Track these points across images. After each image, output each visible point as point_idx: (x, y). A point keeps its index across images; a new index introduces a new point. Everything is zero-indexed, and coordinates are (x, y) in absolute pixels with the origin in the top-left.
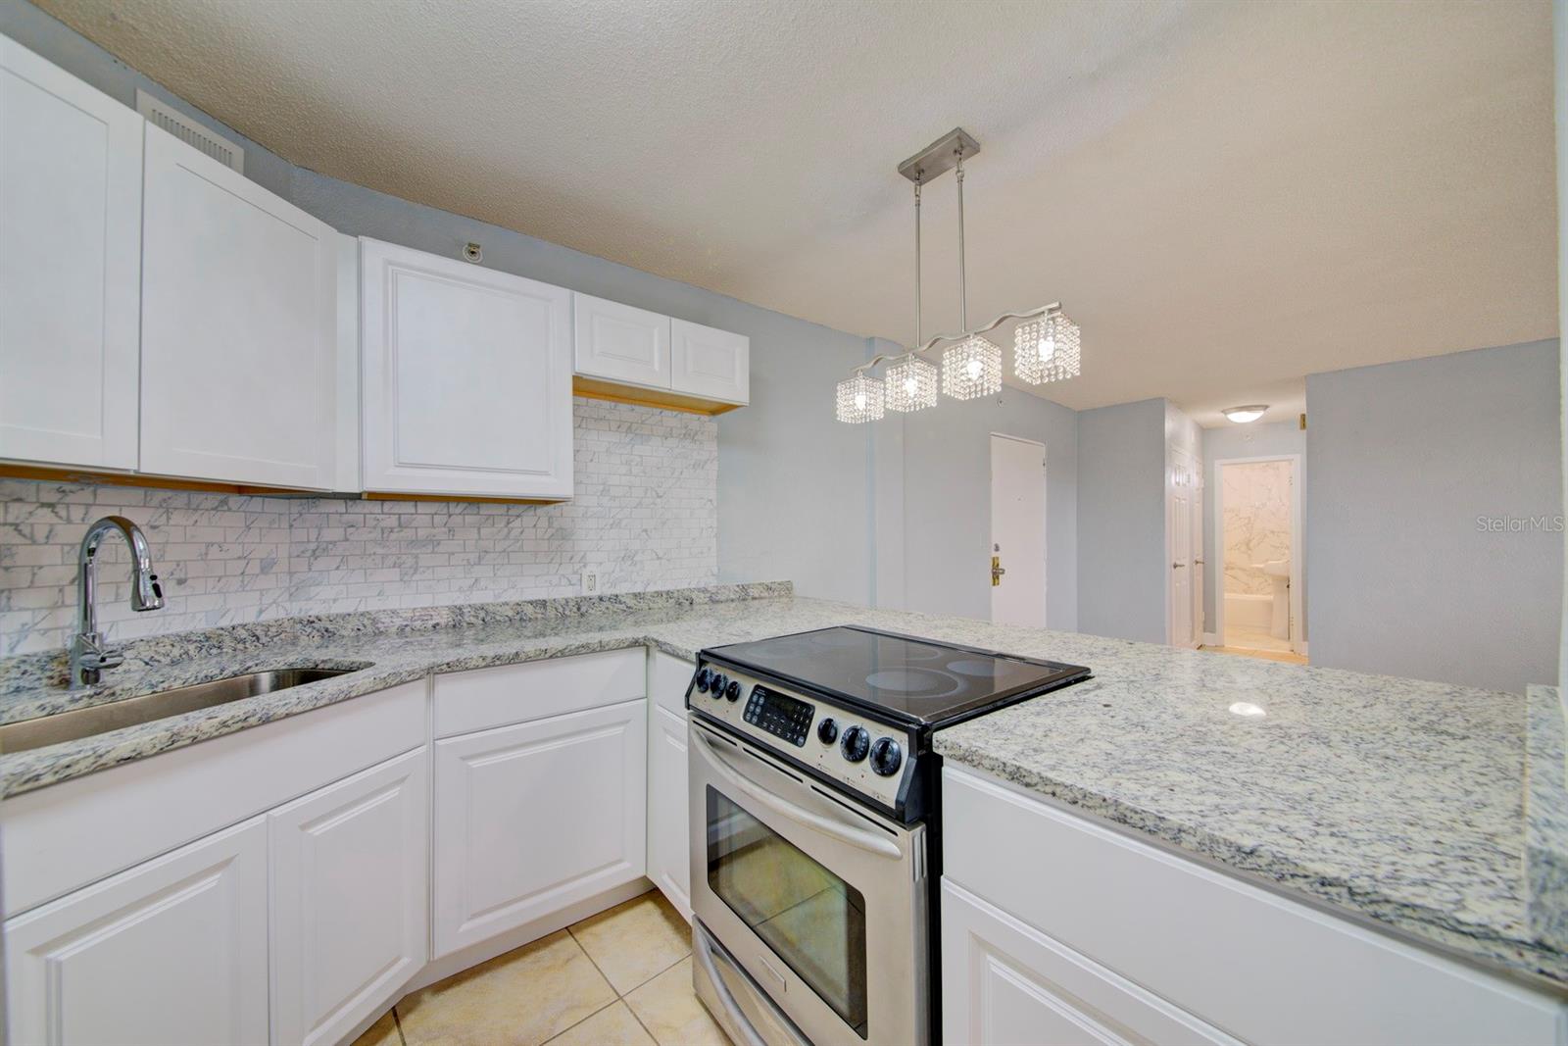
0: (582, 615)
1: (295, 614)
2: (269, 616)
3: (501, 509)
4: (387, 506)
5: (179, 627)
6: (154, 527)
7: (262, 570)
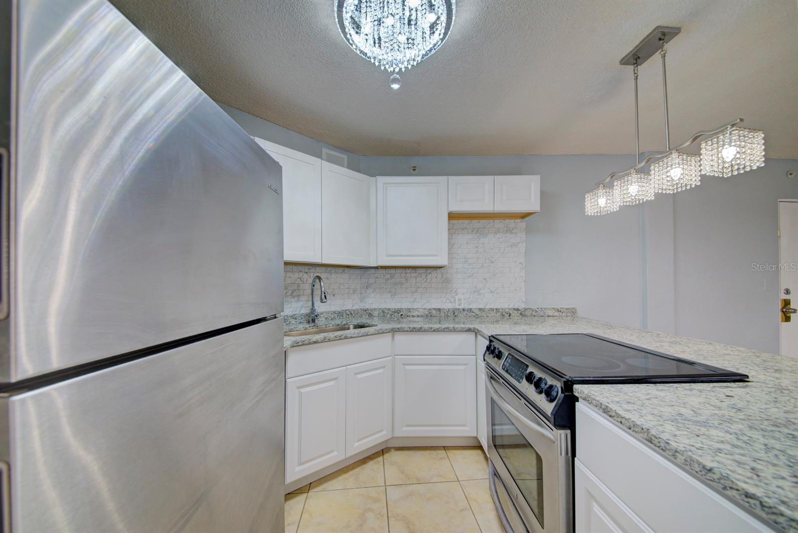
0: (455, 316)
1: (362, 307)
2: (354, 308)
3: (424, 271)
4: (387, 270)
5: (333, 309)
6: (328, 279)
7: (353, 292)
